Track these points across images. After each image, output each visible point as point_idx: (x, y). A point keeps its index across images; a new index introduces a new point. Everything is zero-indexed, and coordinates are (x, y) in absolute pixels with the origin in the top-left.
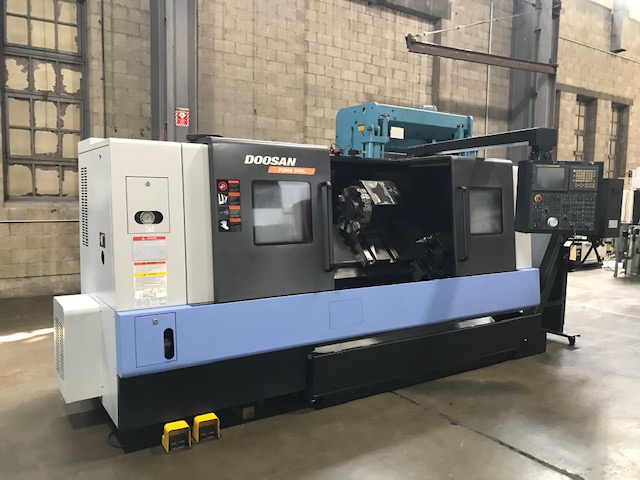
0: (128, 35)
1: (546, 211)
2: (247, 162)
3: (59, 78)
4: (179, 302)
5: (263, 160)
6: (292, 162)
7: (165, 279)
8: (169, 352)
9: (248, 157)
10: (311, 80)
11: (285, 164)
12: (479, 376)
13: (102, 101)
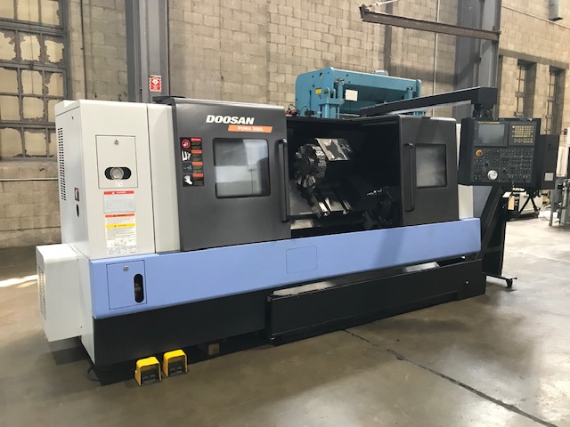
0: (104, 8)
1: (487, 164)
2: (208, 121)
3: (43, 49)
4: (148, 251)
5: (223, 120)
6: (251, 121)
7: (134, 229)
8: (140, 297)
9: (209, 117)
10: (273, 48)
11: (244, 123)
12: (425, 315)
13: (83, 69)
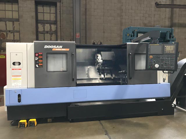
0: (67, 14)
1: (154, 62)
2: (45, 47)
4: (25, 87)
5: (50, 47)
6: (61, 47)
7: (21, 80)
8: (19, 101)
9: (45, 46)
11: (58, 48)
12: (135, 120)
